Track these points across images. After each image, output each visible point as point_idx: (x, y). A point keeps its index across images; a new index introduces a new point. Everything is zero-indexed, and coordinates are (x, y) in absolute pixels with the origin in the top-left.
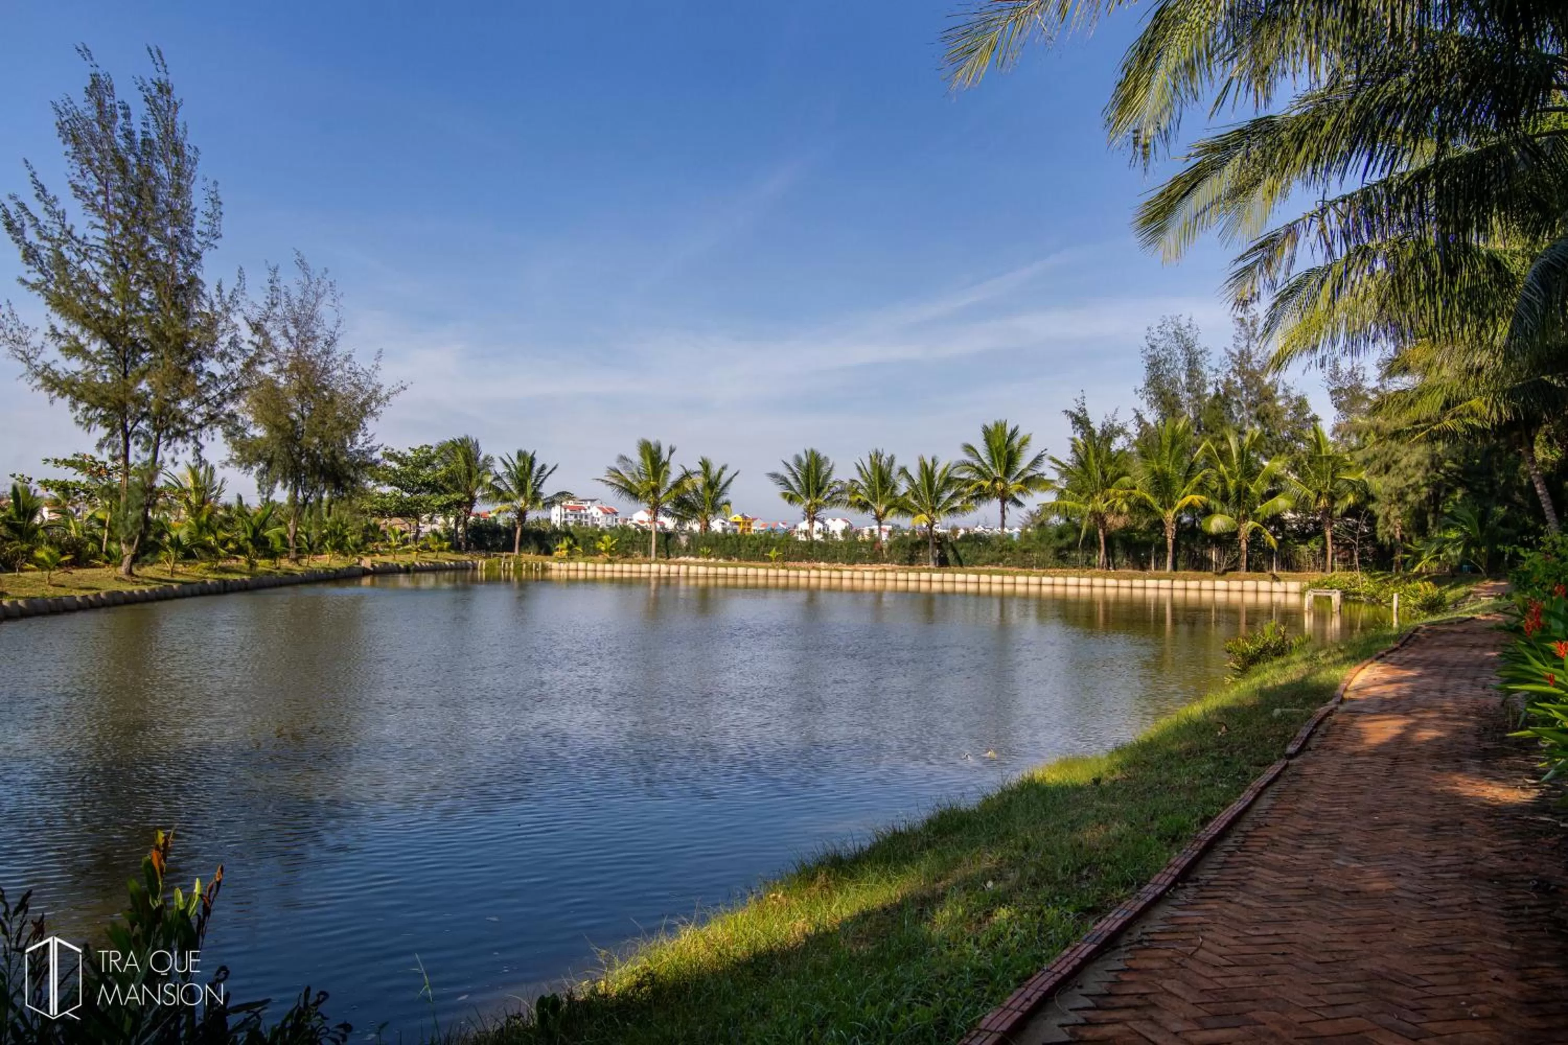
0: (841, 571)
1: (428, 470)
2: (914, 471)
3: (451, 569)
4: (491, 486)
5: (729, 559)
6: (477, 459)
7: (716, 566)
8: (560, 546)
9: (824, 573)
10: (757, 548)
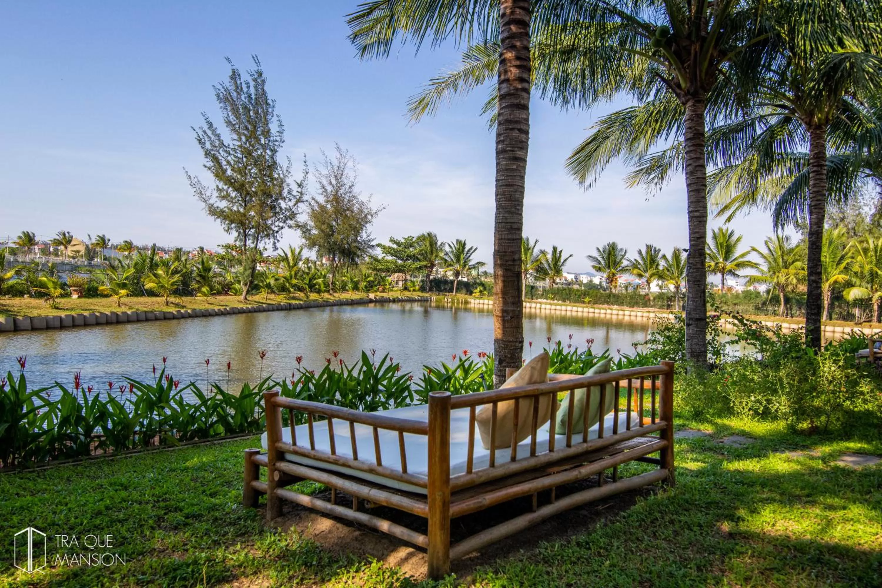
0: (624, 311)
1: (411, 249)
2: (669, 256)
3: (418, 301)
4: (442, 258)
5: (565, 301)
6: (436, 243)
7: (556, 305)
8: (475, 291)
9: (615, 312)
10: (580, 296)
